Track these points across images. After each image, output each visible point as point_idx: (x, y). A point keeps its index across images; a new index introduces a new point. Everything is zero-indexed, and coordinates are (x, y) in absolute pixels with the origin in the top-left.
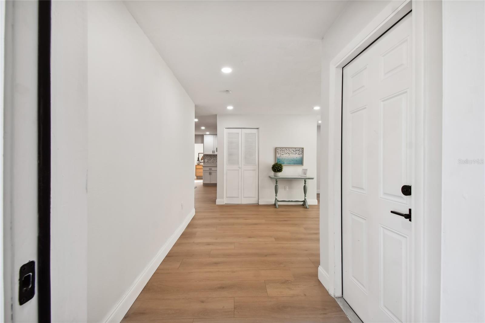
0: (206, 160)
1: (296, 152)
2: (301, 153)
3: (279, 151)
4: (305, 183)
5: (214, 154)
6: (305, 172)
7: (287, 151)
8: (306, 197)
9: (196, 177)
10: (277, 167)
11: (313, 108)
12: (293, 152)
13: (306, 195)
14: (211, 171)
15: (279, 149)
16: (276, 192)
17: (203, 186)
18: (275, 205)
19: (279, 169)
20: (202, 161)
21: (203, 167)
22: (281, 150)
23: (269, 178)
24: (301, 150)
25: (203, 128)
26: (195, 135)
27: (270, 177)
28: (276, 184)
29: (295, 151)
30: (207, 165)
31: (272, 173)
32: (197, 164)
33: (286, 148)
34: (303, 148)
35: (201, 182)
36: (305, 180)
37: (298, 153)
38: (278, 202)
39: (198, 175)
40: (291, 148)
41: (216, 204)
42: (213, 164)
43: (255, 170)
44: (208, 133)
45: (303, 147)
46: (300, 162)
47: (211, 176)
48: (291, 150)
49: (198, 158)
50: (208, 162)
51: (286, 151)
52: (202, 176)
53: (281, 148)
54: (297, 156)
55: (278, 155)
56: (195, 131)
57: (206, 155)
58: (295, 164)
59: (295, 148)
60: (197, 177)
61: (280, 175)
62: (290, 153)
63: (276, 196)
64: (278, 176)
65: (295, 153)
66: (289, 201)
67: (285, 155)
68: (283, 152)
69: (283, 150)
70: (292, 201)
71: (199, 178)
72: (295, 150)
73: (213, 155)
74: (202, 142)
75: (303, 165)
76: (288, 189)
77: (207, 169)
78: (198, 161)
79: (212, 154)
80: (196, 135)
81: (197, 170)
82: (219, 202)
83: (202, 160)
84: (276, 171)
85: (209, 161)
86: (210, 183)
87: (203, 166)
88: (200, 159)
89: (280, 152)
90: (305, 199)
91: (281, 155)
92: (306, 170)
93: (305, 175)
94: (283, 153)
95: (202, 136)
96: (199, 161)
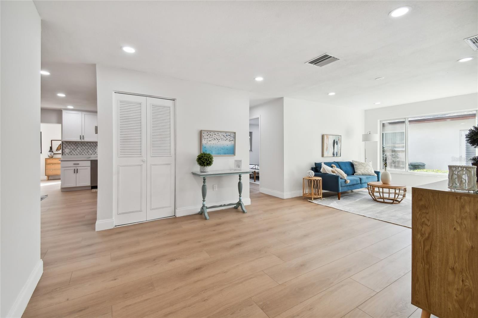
0: (67, 151)
1: (227, 138)
2: (233, 139)
3: (204, 135)
4: (240, 179)
5: (83, 140)
6: (238, 164)
7: (216, 137)
8: (241, 197)
9: (46, 177)
10: (206, 159)
11: (254, 78)
12: (222, 137)
13: (241, 195)
14: (77, 168)
15: (205, 133)
16: (204, 195)
17: (62, 192)
18: (201, 214)
19: (208, 162)
20: (60, 152)
21: (62, 161)
22: (208, 134)
23: (192, 175)
24: (232, 135)
25: (61, 95)
26: (41, 109)
27: (194, 174)
28: (204, 183)
29: (225, 136)
30: (67, 157)
31: (197, 168)
32: (48, 157)
33: (214, 131)
34: (235, 133)
35: (57, 184)
36: (239, 175)
37: (228, 139)
38: (207, 209)
39: (51, 173)
40: (221, 132)
41: (95, 229)
42: (81, 156)
43: (169, 164)
44: (70, 107)
45: (234, 131)
46: (232, 151)
47: (78, 174)
48: (220, 134)
49: (51, 148)
50: (71, 153)
51: (214, 135)
52: (59, 175)
53: (207, 131)
54: (227, 143)
55: (204, 142)
56: (41, 101)
57: (67, 142)
58: (225, 154)
59: (226, 132)
60: (48, 176)
61: (209, 170)
62: (220, 138)
63: (204, 201)
64: (207, 171)
65: (225, 139)
66: (221, 206)
67: (213, 142)
68: (211, 137)
69: (211, 133)
70: (225, 205)
71: (51, 178)
72: (225, 134)
73: (82, 142)
74: (60, 121)
75: (235, 155)
76: (216, 189)
77: (71, 164)
78: (50, 151)
79: (80, 140)
80: (43, 110)
81: (48, 166)
82: (101, 225)
83: (57, 150)
84: (205, 164)
85: (73, 152)
86: (75, 186)
87: (62, 159)
88: (54, 148)
89: (206, 137)
90: (240, 200)
91: (208, 142)
92: (240, 161)
93: (238, 169)
94: (211, 139)
95: (59, 113)
96: (53, 152)
